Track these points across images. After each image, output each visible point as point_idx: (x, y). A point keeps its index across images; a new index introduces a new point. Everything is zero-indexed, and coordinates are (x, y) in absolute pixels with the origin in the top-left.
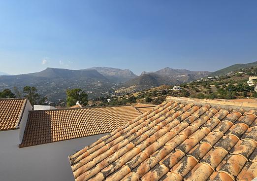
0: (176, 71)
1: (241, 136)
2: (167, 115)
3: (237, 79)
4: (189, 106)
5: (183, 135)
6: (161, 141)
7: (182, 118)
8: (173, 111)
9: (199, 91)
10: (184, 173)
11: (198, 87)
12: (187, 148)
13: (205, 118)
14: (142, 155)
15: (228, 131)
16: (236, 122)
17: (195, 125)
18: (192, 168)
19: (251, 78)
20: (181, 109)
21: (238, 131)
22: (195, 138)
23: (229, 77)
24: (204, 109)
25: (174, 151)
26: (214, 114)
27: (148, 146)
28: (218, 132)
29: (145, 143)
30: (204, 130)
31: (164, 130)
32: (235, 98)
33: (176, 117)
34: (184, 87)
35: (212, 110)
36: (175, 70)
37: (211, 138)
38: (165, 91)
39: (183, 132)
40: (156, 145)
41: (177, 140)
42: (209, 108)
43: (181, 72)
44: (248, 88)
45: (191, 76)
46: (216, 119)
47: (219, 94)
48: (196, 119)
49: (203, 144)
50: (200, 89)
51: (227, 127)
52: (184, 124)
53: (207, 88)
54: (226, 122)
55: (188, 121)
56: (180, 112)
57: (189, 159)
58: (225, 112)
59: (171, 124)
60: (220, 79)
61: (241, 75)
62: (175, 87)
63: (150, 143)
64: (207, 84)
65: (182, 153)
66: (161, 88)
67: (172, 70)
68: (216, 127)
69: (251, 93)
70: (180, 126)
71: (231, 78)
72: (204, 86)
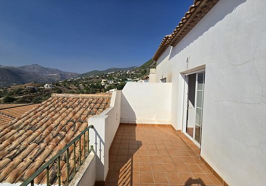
0: (47, 69)
1: (98, 109)
2: (56, 106)
3: (95, 80)
4: (71, 99)
5: (70, 115)
6: (56, 122)
7: (68, 106)
8: (60, 103)
9: (70, 89)
10: (75, 131)
11: (70, 85)
12: (75, 120)
13: (82, 104)
14: (44, 133)
15: (93, 108)
16: (96, 103)
17: (77, 109)
18: (79, 127)
19: (103, 80)
20: (66, 101)
21: (96, 107)
22: (78, 115)
23: (91, 79)
24: (81, 99)
25: (67, 124)
26: (86, 101)
27: (46, 128)
28: (89, 109)
29: (44, 126)
30: (82, 110)
31: (56, 115)
32: (95, 93)
33: (63, 107)
34: (57, 85)
35: (85, 100)
36: (45, 68)
37: (86, 113)
38: (34, 88)
39: (71, 114)
40: (53, 125)
41: (68, 118)
42: (83, 98)
43: (53, 71)
44: (102, 86)
45: (63, 75)
46: (87, 104)
47: (85, 91)
48: (77, 106)
49: (83, 116)
50: (71, 87)
51: (92, 107)
52: (70, 109)
53: (77, 86)
54: (92, 104)
55: (72, 107)
56: (65, 103)
57: (77, 124)
58: (91, 100)
59: (61, 111)
60: (86, 80)
61: (98, 78)
62: (46, 85)
63: (48, 126)
64: (76, 83)
65: (72, 123)
66: (29, 86)
67: (42, 67)
68: (88, 107)
69: (103, 90)
70: (68, 111)
71: (93, 80)
72: (75, 85)
